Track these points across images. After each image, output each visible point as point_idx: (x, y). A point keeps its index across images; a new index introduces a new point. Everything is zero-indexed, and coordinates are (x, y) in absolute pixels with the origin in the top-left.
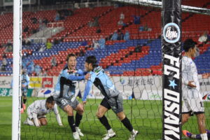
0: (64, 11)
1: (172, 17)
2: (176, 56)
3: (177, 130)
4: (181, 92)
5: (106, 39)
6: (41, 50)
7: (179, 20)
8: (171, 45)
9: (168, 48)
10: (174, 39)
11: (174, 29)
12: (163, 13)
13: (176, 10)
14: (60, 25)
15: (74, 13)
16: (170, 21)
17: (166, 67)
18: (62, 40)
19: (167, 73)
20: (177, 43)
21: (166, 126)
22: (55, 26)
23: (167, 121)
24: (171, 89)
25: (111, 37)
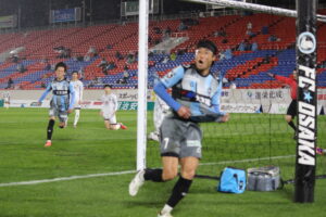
0: (188, 20)
1: (308, 26)
2: (311, 67)
3: (312, 145)
4: (316, 105)
5: (233, 50)
6: (165, 61)
7: (314, 30)
8: (306, 55)
9: (303, 59)
10: (309, 49)
11: (309, 39)
12: (297, 22)
13: (312, 19)
14: (184, 35)
15: (199, 23)
16: (304, 30)
17: (301, 79)
18: (186, 51)
19: (302, 85)
20: (312, 54)
21: (300, 141)
22: (179, 36)
23: (301, 135)
24: (306, 101)
25: (237, 47)
